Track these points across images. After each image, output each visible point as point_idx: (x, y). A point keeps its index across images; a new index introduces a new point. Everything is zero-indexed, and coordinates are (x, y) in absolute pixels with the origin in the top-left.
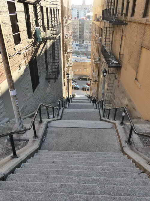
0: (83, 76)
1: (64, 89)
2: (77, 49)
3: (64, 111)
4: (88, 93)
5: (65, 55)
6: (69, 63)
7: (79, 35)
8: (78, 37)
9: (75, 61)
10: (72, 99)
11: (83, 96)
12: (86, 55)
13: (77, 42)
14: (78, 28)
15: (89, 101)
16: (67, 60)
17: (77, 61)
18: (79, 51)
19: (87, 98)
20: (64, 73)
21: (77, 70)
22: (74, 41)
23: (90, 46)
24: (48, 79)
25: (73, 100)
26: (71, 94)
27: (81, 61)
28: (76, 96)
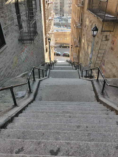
1: (46, 55)
2: (58, 21)
5: (47, 21)
6: (51, 31)
7: (60, 9)
14: (59, 3)
18: (60, 23)
27: (62, 31)
28: (57, 62)
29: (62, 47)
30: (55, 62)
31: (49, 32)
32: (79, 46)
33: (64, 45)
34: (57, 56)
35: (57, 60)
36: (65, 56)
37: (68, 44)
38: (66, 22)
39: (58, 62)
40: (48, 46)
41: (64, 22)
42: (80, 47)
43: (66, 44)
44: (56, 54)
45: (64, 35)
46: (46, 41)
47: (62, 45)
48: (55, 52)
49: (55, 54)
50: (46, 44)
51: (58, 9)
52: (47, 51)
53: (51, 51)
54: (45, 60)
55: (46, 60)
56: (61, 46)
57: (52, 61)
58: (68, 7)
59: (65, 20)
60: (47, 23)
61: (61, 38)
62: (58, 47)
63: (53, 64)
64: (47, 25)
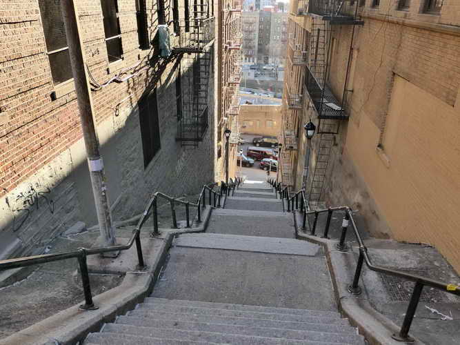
0: (264, 137)
1: (218, 164)
2: (252, 77)
3: (212, 214)
4: (273, 175)
5: (225, 88)
6: (231, 107)
7: (259, 44)
8: (256, 49)
9: (247, 103)
10: (236, 188)
11: (261, 182)
12: (272, 89)
13: (253, 62)
14: (257, 30)
15: (274, 194)
16: (229, 99)
17: (251, 104)
18: (256, 81)
19: (269, 187)
20: (220, 128)
21: (251, 123)
22: (246, 59)
23: (281, 69)
24: (180, 140)
25: (236, 191)
26: (232, 176)
27: (261, 103)
28: (245, 182)
29: (258, 145)
30: (239, 182)
31: (228, 112)
32: (295, 147)
33: (265, 140)
34: (244, 168)
35: (244, 177)
36: (265, 169)
37: (275, 138)
38: (273, 79)
39: (247, 182)
40: (222, 143)
41: (267, 79)
42: (298, 150)
43: (268, 137)
44: (242, 162)
45: (266, 113)
46: (219, 133)
47: (259, 139)
48: (238, 158)
49: (238, 162)
50: (219, 140)
51: (254, 47)
52: (219, 155)
53: (231, 153)
54: (214, 176)
55: (216, 177)
56: (257, 143)
57: (231, 179)
58: (280, 41)
59: (270, 74)
60: (223, 92)
61: (258, 122)
62: (249, 143)
63: (233, 185)
64: (223, 98)
